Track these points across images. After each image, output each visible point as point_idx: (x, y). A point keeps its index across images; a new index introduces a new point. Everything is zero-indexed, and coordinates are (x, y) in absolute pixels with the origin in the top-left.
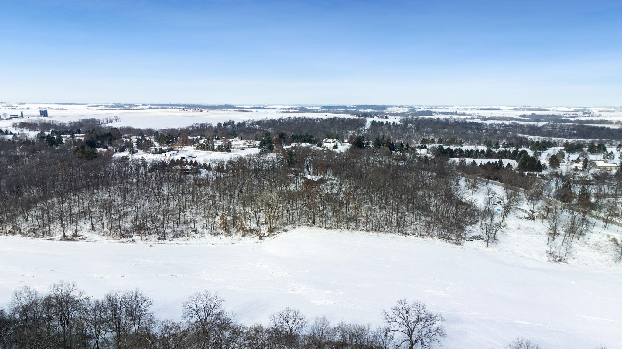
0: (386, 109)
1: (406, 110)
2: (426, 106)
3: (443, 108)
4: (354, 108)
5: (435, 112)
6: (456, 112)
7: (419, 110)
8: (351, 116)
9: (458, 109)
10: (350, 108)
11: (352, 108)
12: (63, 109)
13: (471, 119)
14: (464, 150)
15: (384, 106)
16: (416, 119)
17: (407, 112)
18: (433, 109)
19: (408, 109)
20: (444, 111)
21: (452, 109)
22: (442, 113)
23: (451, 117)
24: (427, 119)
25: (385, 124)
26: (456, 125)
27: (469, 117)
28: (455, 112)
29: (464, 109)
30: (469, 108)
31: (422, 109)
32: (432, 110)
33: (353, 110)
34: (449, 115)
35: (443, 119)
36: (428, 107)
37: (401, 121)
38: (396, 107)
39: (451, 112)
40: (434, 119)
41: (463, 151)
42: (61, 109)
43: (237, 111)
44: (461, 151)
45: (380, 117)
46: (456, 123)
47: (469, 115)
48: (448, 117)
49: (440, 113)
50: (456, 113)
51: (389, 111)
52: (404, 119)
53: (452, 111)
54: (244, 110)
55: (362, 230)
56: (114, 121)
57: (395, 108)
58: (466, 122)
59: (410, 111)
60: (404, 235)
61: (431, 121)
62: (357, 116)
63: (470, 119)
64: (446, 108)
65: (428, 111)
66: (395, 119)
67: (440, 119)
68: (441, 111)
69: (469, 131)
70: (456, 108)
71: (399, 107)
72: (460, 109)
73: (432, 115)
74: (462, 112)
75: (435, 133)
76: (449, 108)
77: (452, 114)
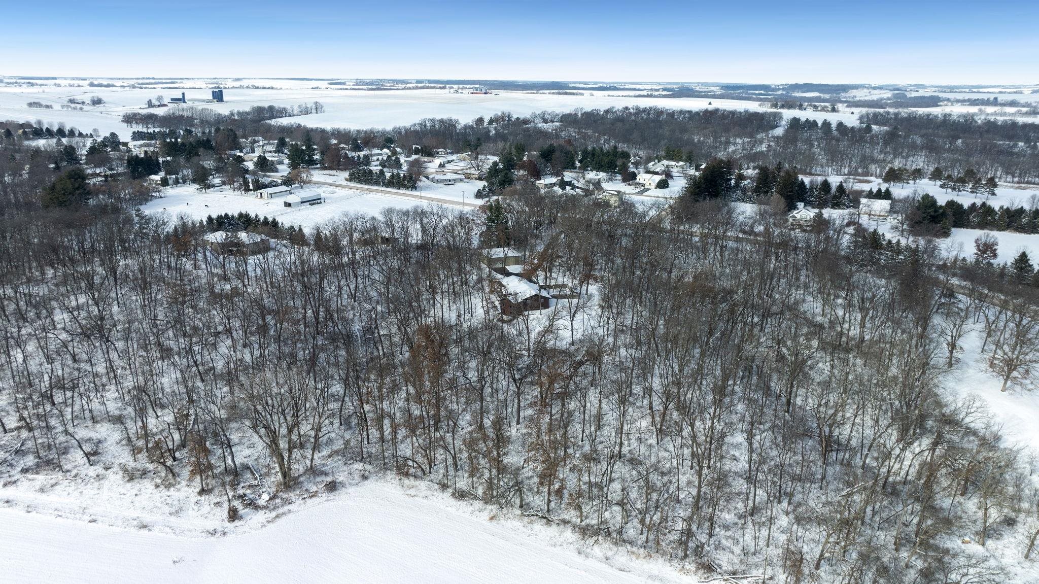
0: (847, 92)
1: (888, 94)
2: (932, 87)
3: (967, 90)
4: (783, 89)
5: (948, 100)
6: (996, 99)
7: (914, 94)
8: (760, 105)
9: (1000, 92)
10: (776, 89)
11: (779, 90)
12: (272, 88)
13: (1030, 114)
14: (997, 209)
15: (843, 86)
16: (897, 114)
17: (888, 99)
18: (945, 92)
19: (892, 92)
20: (967, 96)
21: (988, 92)
22: (963, 102)
23: (980, 110)
24: (920, 115)
25: (820, 125)
26: (988, 131)
27: (1025, 110)
28: (992, 99)
29: (1015, 93)
30: (1027, 91)
31: (921, 93)
32: (941, 95)
33: (780, 92)
34: (977, 105)
35: (959, 116)
36: (934, 89)
37: (861, 119)
38: (868, 88)
39: (983, 100)
40: (936, 116)
41: (993, 210)
42: (269, 88)
43: (553, 93)
44: (987, 210)
45: (819, 109)
46: (991, 127)
47: (1024, 106)
48: (973, 110)
49: (958, 101)
50: (995, 102)
51: (852, 95)
52: (868, 115)
53: (985, 97)
54: (568, 91)
55: (565, 522)
56: (314, 111)
57: (865, 90)
58: (1014, 124)
59: (895, 96)
60: (701, 572)
61: (928, 122)
62: (772, 106)
63: (1026, 113)
64: (974, 90)
65: (932, 97)
66: (852, 113)
67: (950, 115)
68: (960, 97)
69: (1021, 144)
70: (997, 90)
71: (874, 88)
72: (1005, 92)
73: (938, 106)
74: (1010, 98)
75: (932, 148)
76: (981, 90)
77: (987, 103)
